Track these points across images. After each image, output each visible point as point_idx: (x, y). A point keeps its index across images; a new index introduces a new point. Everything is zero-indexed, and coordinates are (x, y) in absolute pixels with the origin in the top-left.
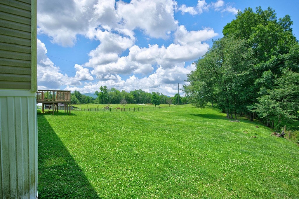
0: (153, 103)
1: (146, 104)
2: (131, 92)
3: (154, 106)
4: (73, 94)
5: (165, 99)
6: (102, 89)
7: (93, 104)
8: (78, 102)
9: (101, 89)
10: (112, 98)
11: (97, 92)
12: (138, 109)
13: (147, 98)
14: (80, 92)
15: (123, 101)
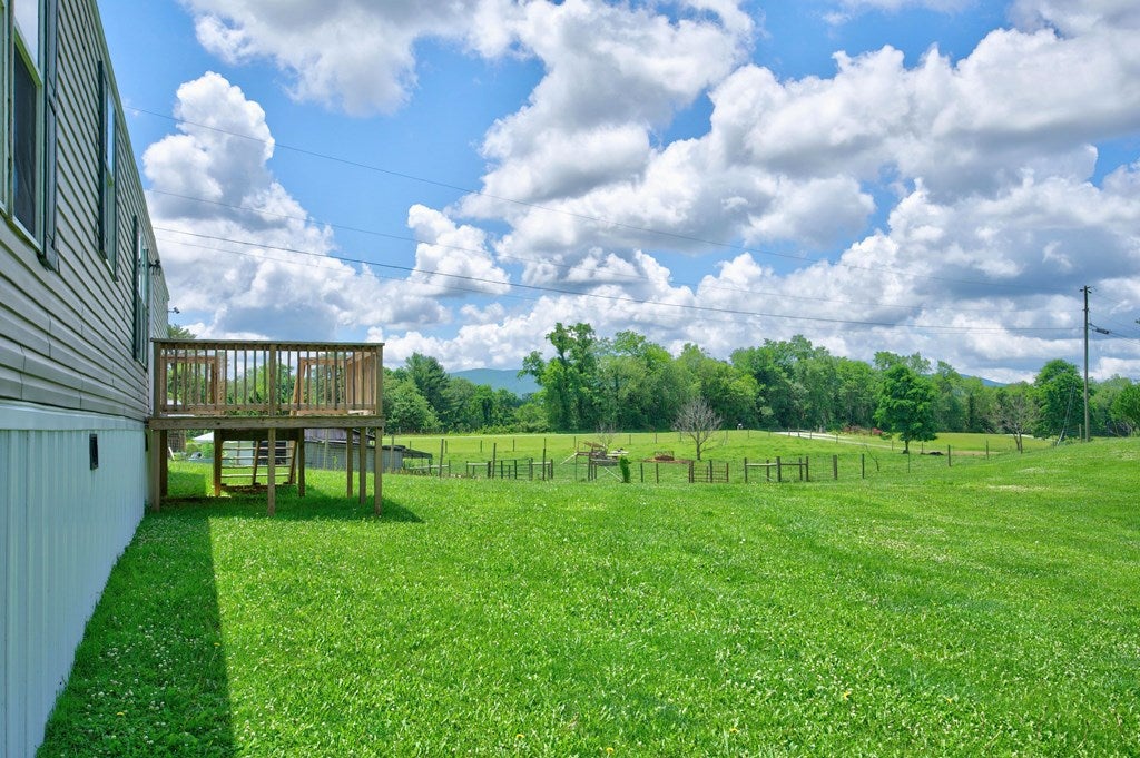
0: (885, 427)
1: (839, 429)
2: (737, 355)
3: (895, 443)
4: (400, 375)
5: (963, 400)
6: (561, 339)
7: (512, 431)
8: (431, 417)
9: (559, 338)
10: (624, 394)
11: (535, 358)
12: (803, 465)
13: (842, 391)
14: (440, 363)
15: (694, 410)
